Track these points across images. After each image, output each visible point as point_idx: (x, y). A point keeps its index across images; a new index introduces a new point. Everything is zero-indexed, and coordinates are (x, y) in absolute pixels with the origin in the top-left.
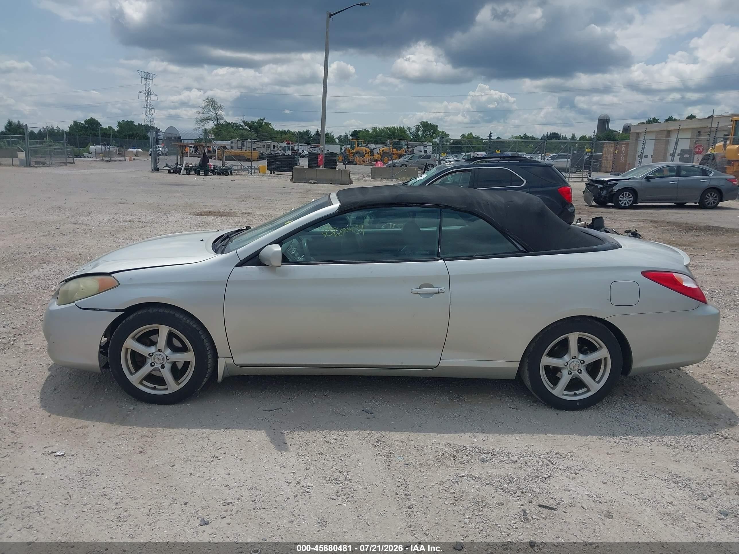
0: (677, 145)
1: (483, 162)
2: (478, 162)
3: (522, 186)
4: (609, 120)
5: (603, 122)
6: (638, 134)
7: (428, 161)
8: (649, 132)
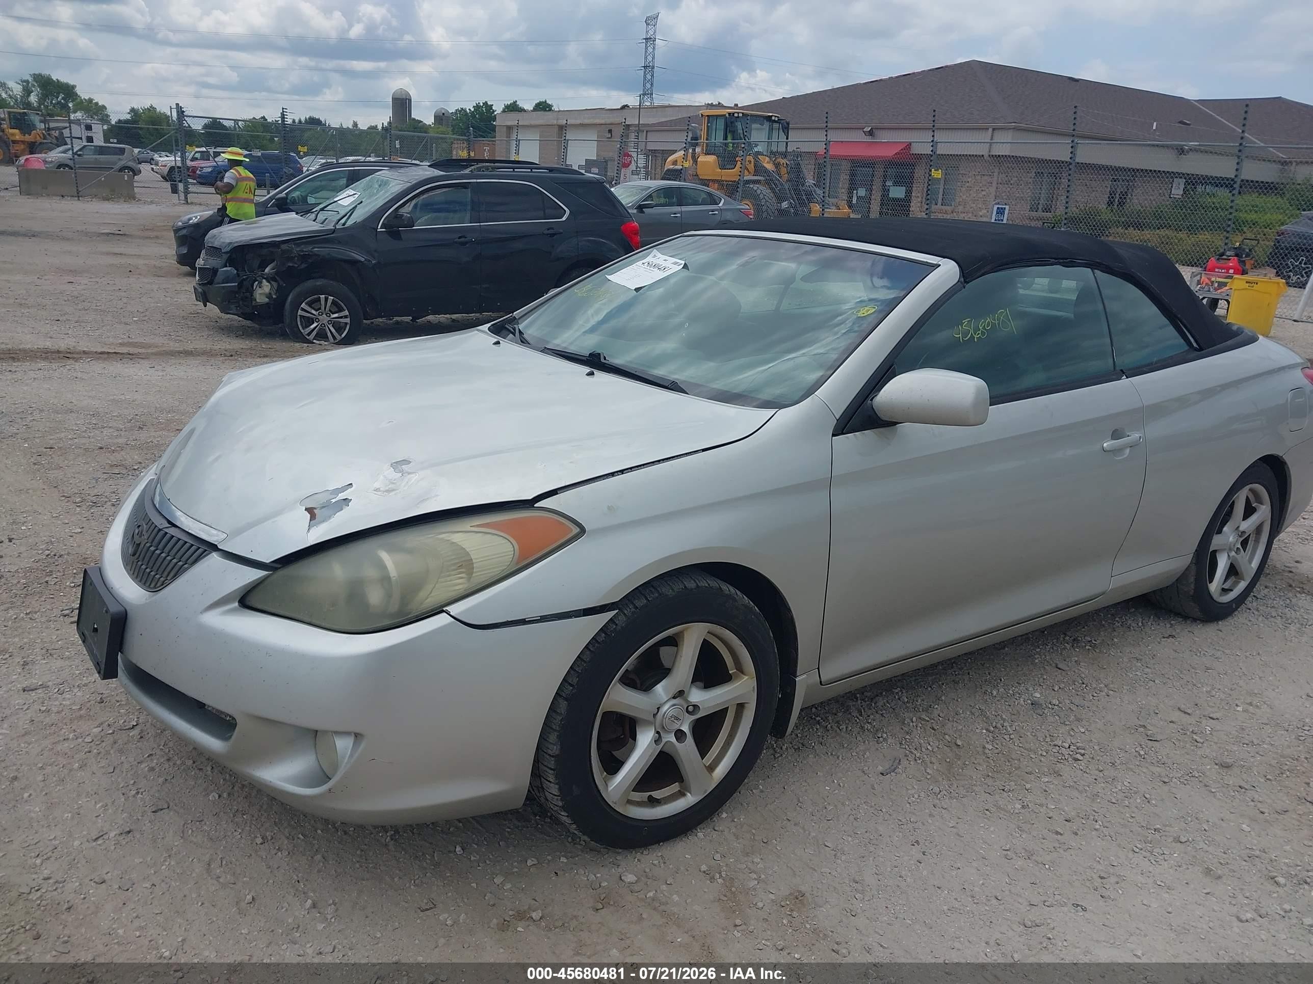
0: (567, 150)
1: (487, 168)
2: (479, 169)
3: (564, 219)
4: (410, 100)
5: (402, 104)
6: (509, 128)
7: (120, 159)
8: (523, 126)
